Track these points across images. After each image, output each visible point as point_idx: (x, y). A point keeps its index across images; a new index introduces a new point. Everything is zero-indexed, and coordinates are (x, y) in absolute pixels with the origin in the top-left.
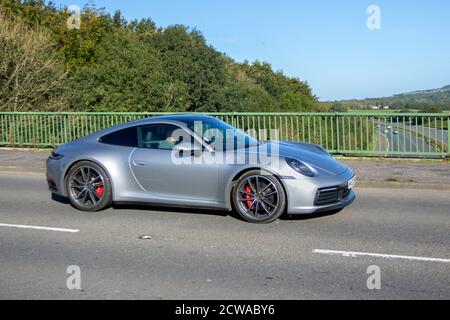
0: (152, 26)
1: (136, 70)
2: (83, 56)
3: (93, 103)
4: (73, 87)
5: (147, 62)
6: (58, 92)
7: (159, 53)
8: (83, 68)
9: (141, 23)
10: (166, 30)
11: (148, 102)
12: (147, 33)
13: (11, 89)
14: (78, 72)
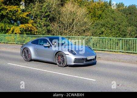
0: (123, 5)
1: (116, 22)
2: (97, 17)
3: (100, 34)
4: (93, 28)
5: (121, 19)
6: (88, 30)
7: (125, 15)
8: (97, 21)
9: (119, 4)
10: (128, 7)
11: (121, 34)
12: (121, 8)
13: (73, 28)
14: (95, 22)
